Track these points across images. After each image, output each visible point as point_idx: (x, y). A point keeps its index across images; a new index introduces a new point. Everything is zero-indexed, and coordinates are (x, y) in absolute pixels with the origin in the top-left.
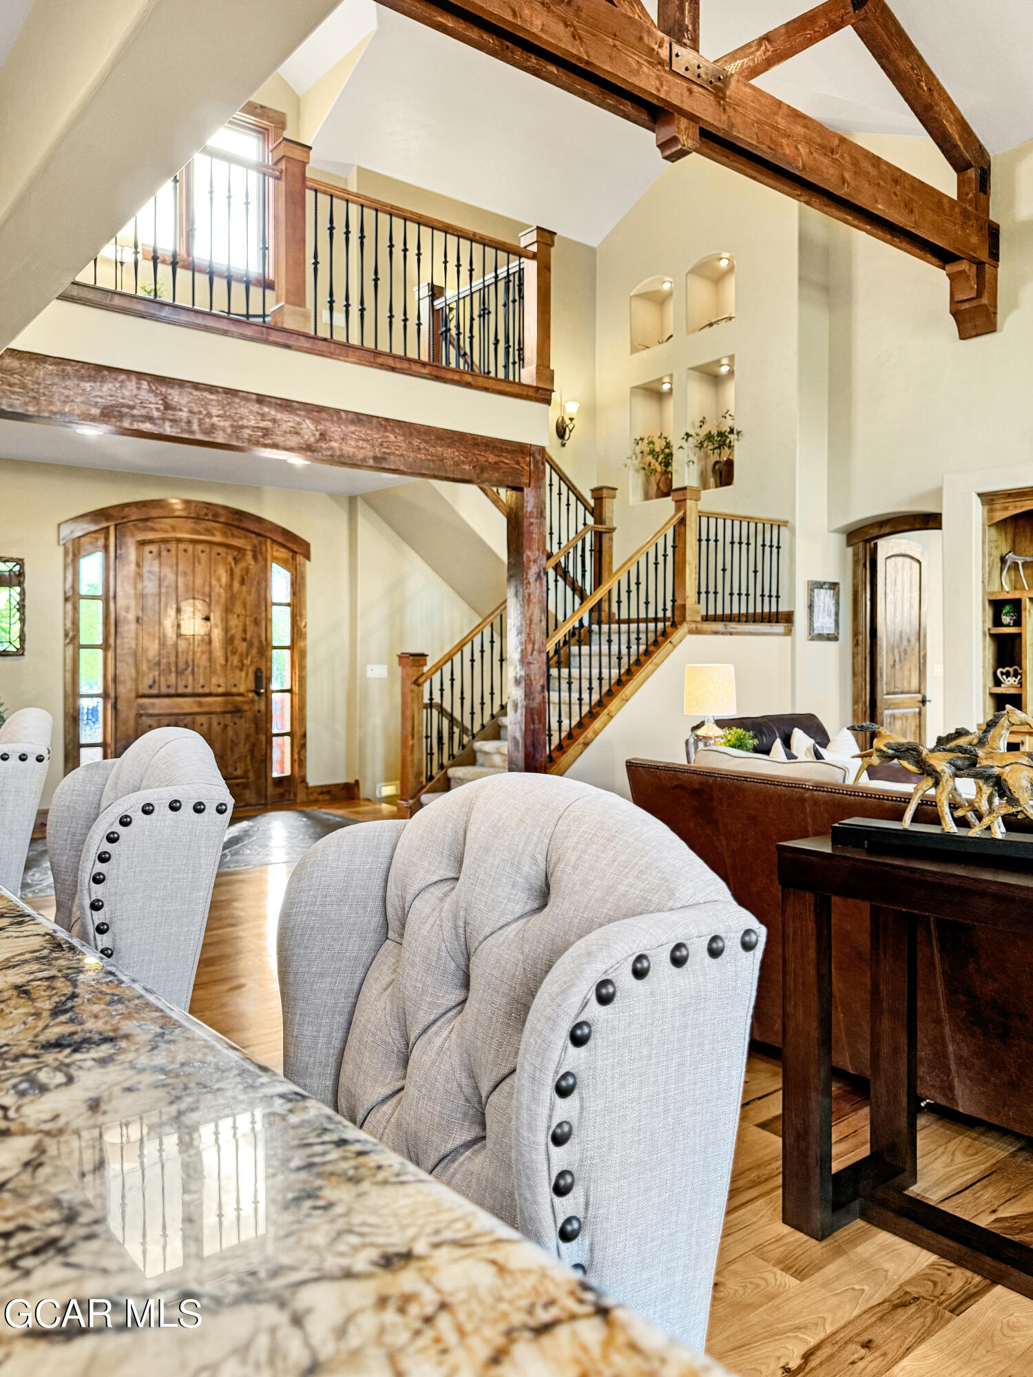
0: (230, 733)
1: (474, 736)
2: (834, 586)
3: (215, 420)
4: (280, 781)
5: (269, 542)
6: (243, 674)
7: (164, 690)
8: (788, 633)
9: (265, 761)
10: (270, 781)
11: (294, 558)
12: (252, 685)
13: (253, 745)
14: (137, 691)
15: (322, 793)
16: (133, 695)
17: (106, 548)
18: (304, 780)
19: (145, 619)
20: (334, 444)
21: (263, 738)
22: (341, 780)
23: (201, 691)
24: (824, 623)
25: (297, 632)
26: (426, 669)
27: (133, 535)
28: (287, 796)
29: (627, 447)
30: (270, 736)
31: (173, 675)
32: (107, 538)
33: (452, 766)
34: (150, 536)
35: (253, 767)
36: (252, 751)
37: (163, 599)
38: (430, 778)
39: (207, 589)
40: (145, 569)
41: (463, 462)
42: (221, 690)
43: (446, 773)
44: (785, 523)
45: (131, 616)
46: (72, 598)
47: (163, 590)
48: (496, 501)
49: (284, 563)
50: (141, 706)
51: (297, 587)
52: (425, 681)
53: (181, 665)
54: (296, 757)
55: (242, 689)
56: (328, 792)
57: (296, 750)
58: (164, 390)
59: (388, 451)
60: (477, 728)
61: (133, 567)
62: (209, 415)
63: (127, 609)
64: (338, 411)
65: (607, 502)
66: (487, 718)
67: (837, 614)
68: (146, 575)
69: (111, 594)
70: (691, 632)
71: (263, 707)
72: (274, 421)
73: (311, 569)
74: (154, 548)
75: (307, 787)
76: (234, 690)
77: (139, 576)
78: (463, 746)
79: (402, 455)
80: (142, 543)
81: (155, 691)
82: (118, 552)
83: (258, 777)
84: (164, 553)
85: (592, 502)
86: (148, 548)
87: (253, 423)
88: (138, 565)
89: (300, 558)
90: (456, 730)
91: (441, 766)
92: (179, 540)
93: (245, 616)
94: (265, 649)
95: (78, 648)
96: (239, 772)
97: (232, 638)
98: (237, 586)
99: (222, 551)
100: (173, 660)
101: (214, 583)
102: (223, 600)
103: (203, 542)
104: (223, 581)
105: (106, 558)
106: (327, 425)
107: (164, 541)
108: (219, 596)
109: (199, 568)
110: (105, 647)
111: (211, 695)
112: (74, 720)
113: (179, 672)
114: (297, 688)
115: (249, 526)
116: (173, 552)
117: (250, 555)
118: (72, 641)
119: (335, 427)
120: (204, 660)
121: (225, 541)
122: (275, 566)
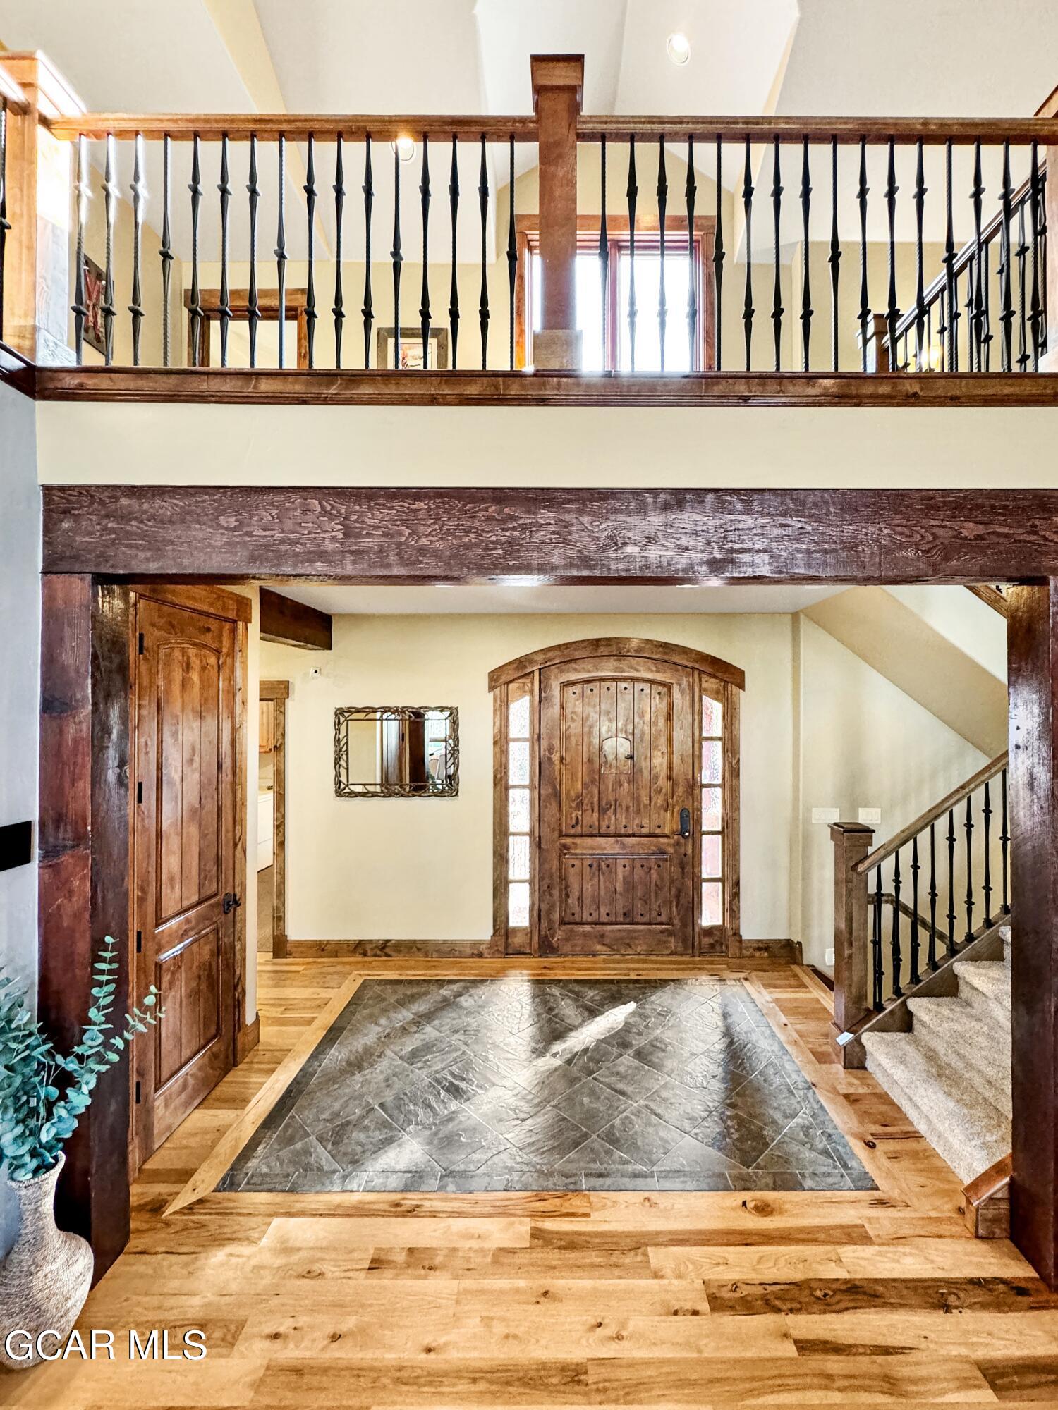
0: (654, 875)
1: (953, 951)
4: (709, 932)
5: (696, 672)
6: (669, 814)
7: (586, 830)
9: (692, 907)
10: (697, 930)
11: (725, 688)
12: (677, 826)
13: (679, 891)
14: (560, 830)
15: (759, 949)
16: (556, 834)
17: (532, 692)
18: (736, 933)
19: (568, 759)
21: (689, 883)
22: (782, 935)
23: (623, 831)
25: (732, 771)
26: (870, 850)
27: (556, 678)
28: (718, 948)
30: (697, 882)
31: (596, 815)
32: (532, 683)
33: (915, 995)
34: (573, 676)
35: (679, 914)
36: (678, 897)
37: (585, 739)
38: (879, 1007)
39: (630, 727)
40: (568, 710)
41: (902, 546)
42: (645, 831)
43: (904, 1003)
45: (555, 757)
46: (501, 743)
47: (586, 730)
48: (995, 602)
49: (717, 695)
50: (565, 847)
51: (730, 718)
52: (869, 869)
53: (604, 804)
54: (727, 905)
55: (667, 831)
56: (766, 949)
57: (728, 898)
59: (737, 546)
60: (959, 937)
61: (557, 708)
63: (552, 750)
64: (636, 492)
66: (977, 924)
68: (569, 716)
69: (536, 736)
71: (689, 851)
72: (523, 528)
73: (747, 700)
74: (577, 689)
75: (741, 941)
76: (658, 831)
77: (562, 715)
78: (934, 965)
79: (765, 551)
80: (567, 684)
81: (578, 829)
82: (543, 695)
83: (684, 925)
84: (588, 692)
86: (571, 689)
88: (562, 707)
89: (735, 689)
90: (924, 936)
91: (898, 992)
92: (602, 680)
93: (671, 753)
94: (693, 787)
95: (507, 788)
96: (664, 918)
97: (657, 777)
98: (661, 722)
99: (646, 686)
100: (596, 799)
101: (637, 720)
102: (647, 737)
103: (625, 679)
104: (647, 717)
105: (532, 702)
106: (621, 518)
107: (588, 681)
108: (643, 733)
109: (621, 705)
110: (531, 787)
111: (633, 835)
112: (501, 857)
113: (603, 811)
114: (730, 830)
115: (676, 659)
116: (596, 691)
117: (676, 689)
118: (501, 783)
119: (634, 521)
120: (626, 801)
121: (650, 676)
122: (706, 699)
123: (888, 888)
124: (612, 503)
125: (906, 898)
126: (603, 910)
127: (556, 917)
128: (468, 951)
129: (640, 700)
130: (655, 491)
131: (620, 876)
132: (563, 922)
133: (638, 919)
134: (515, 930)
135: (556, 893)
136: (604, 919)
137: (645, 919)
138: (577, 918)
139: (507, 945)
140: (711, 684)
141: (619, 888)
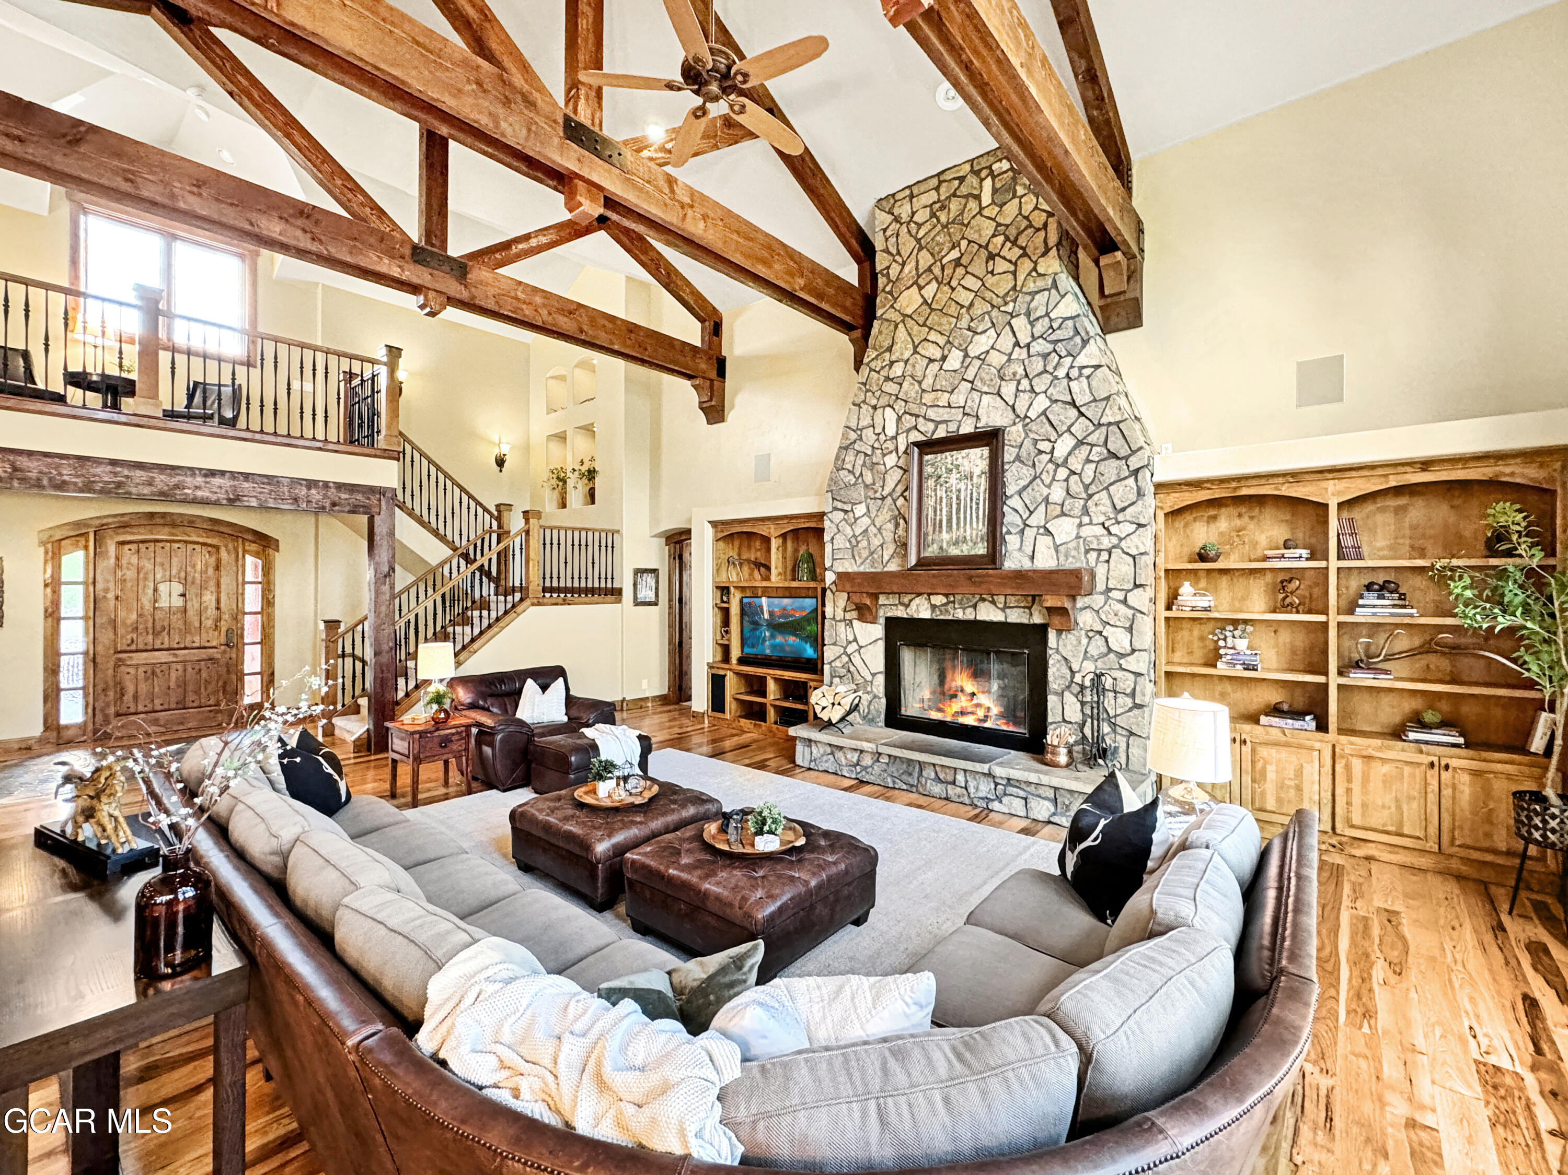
0: (204, 675)
2: (654, 571)
3: (65, 478)
4: (249, 707)
5: (240, 539)
6: (217, 632)
7: (141, 647)
8: (620, 601)
9: (236, 692)
10: (239, 707)
11: (264, 551)
12: (223, 640)
13: (225, 683)
14: (116, 648)
16: (111, 651)
17: (86, 548)
19: (124, 597)
20: (186, 491)
21: (234, 677)
23: (176, 646)
24: (647, 593)
25: (268, 602)
26: (339, 631)
27: (112, 538)
29: (546, 475)
30: (241, 676)
31: (150, 637)
32: (87, 541)
33: (360, 697)
34: (129, 538)
35: (225, 698)
36: (224, 687)
37: (141, 583)
38: (343, 705)
39: (183, 575)
40: (124, 562)
42: (197, 645)
44: (618, 531)
45: (111, 595)
46: (53, 585)
47: (142, 576)
49: (257, 555)
50: (120, 660)
51: (268, 570)
52: (339, 640)
53: (158, 628)
54: (265, 689)
55: (214, 644)
57: (265, 684)
58: (11, 458)
61: (112, 561)
62: (60, 474)
63: (107, 590)
64: (191, 469)
65: (505, 514)
67: (657, 589)
68: (125, 565)
69: (91, 580)
70: (533, 604)
71: (234, 656)
72: (127, 477)
73: (280, 559)
74: (134, 547)
76: (207, 645)
77: (118, 565)
80: (123, 543)
81: (133, 647)
82: (98, 550)
83: (229, 705)
84: (143, 549)
85: (496, 513)
86: (127, 547)
87: (106, 479)
88: (117, 558)
89: (271, 551)
91: (353, 697)
92: (156, 541)
93: (219, 593)
94: (238, 615)
95: (59, 620)
96: (212, 702)
97: (206, 608)
98: (211, 571)
99: (198, 547)
100: (150, 625)
101: (189, 569)
102: (198, 581)
103: (179, 541)
104: (198, 567)
105: (87, 556)
106: (181, 478)
107: (143, 542)
108: (194, 578)
109: (175, 561)
110: (86, 618)
111: (185, 648)
112: (52, 670)
113: (156, 634)
114: (267, 641)
115: (222, 529)
116: (151, 549)
117: (223, 549)
118: (53, 614)
119: (189, 479)
120: (180, 624)
121: (201, 540)
122: (247, 556)
123: (348, 650)
124: (178, 471)
125: (358, 652)
126: (157, 702)
127: (112, 710)
128: (16, 747)
129: (191, 556)
130: (200, 469)
131: (173, 679)
132: (118, 715)
133: (191, 705)
134: (67, 727)
135: (111, 694)
136: (159, 708)
137: (195, 705)
138: (132, 710)
139: (59, 737)
140: (254, 547)
141: (172, 685)
